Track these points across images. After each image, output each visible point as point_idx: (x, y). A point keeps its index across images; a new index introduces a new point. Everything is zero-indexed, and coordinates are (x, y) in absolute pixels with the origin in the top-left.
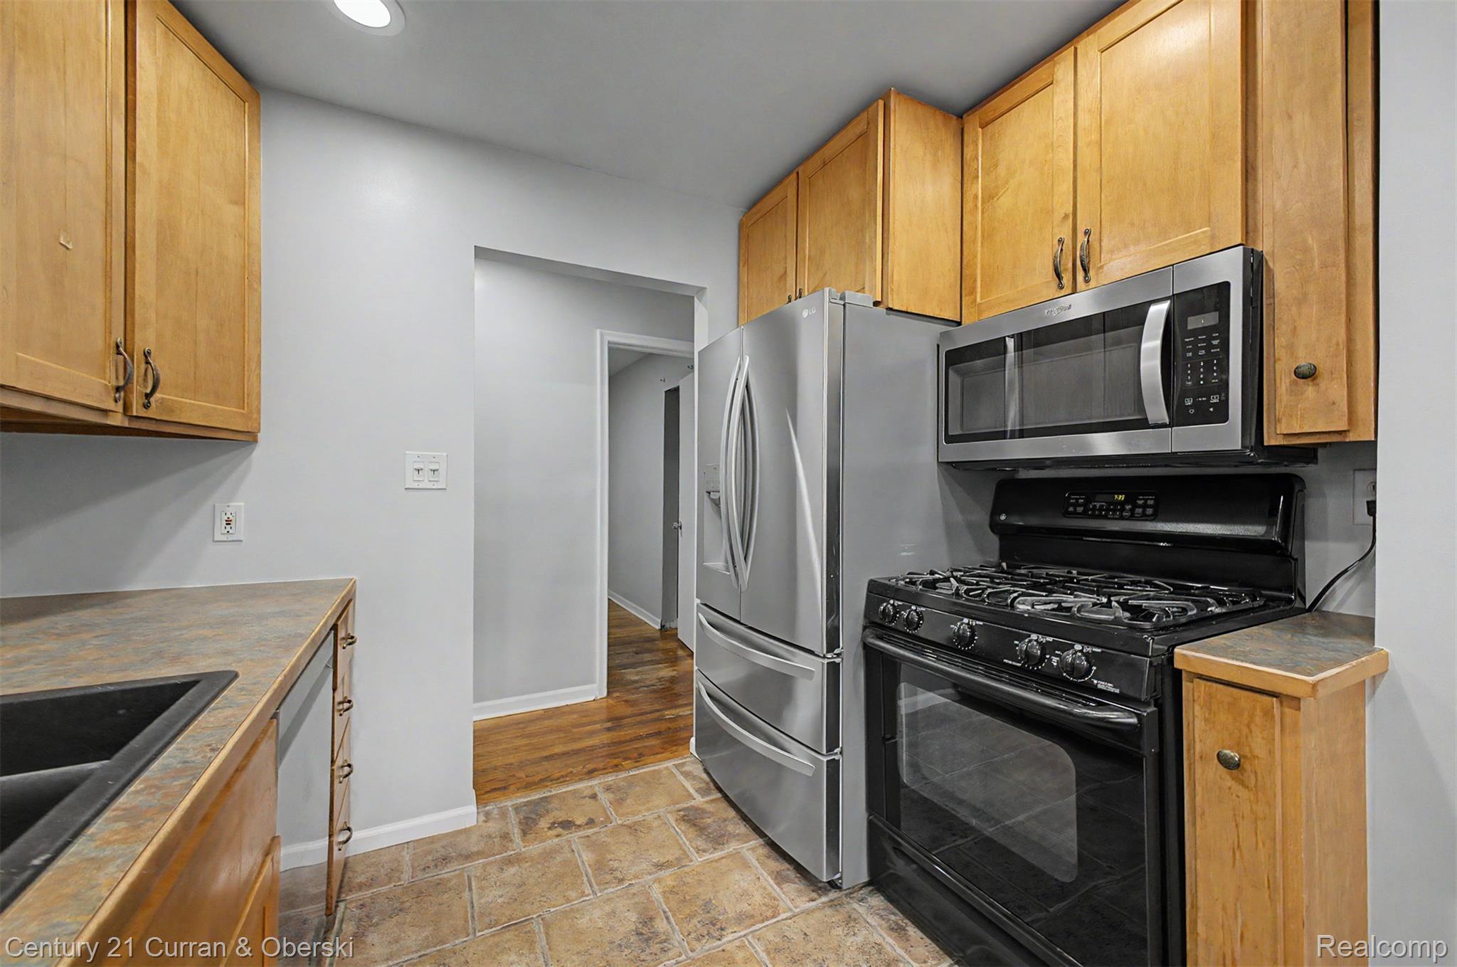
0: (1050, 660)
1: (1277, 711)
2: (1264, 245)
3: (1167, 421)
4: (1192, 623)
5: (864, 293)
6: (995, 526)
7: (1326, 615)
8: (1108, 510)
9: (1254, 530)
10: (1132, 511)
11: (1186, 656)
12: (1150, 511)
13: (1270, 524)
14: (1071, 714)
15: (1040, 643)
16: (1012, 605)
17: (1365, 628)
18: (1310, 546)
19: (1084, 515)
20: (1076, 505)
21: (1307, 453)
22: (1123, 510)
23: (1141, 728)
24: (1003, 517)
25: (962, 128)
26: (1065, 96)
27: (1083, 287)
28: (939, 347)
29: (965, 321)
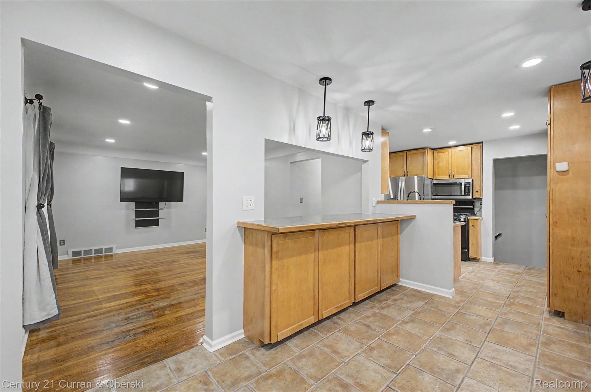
1: (477, 221)
2: (473, 179)
11: (470, 217)
13: (471, 206)
17: (480, 215)
18: (476, 208)
21: (477, 199)
25: (433, 152)
26: (450, 154)
27: (453, 178)
28: (431, 183)
29: (434, 179)
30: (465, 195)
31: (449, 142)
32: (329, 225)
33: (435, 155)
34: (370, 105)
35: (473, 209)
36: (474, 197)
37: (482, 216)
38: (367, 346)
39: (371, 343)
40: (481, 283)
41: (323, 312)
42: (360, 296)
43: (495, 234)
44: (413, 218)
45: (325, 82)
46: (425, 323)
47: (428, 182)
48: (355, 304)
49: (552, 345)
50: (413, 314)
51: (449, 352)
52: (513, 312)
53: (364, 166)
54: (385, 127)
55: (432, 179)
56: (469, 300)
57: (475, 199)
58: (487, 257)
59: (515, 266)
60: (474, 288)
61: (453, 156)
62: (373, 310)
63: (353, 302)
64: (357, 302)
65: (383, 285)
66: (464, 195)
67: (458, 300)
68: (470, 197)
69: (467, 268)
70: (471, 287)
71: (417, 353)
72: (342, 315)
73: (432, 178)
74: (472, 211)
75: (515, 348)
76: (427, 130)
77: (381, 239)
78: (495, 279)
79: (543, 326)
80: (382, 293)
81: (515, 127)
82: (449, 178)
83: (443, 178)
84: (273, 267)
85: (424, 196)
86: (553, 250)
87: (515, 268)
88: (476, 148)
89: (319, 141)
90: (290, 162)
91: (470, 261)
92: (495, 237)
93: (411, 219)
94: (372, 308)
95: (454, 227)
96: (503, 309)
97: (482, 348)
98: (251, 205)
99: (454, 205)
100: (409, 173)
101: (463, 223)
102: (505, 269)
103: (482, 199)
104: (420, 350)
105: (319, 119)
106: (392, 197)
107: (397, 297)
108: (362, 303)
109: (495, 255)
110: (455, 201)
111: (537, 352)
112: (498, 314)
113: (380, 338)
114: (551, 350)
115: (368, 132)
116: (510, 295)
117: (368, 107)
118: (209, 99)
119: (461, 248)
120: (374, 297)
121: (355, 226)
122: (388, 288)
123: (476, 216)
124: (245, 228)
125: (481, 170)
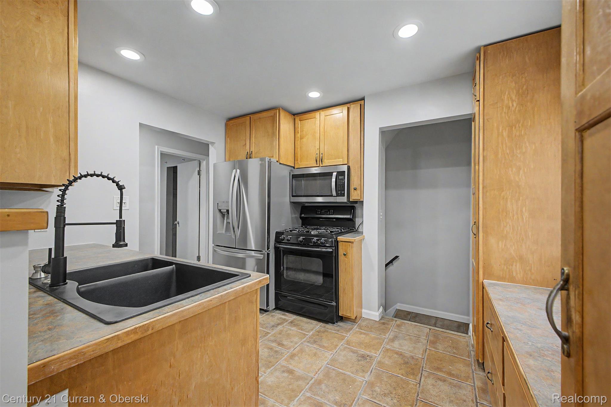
0: (318, 242)
1: (351, 245)
2: (350, 165)
3: (336, 196)
4: (340, 233)
5: (273, 158)
6: (301, 218)
7: (358, 232)
8: (324, 213)
9: (348, 216)
10: (329, 213)
11: (340, 238)
12: (332, 213)
13: (351, 215)
14: (322, 251)
15: (316, 239)
16: (310, 233)
17: (362, 233)
18: (356, 219)
19: (320, 214)
20: (319, 212)
21: (356, 202)
22: (327, 213)
23: (333, 252)
24: (303, 215)
25: (295, 119)
26: (318, 122)
27: (321, 166)
28: (290, 173)
29: (296, 167)
30: (338, 195)
33: (296, 125)
35: (352, 220)
36: (351, 200)
55: (294, 168)
58: (371, 310)
61: (322, 125)
68: (344, 199)
73: (293, 165)
74: (352, 225)
82: (316, 166)
83: (307, 164)
88: (355, 110)
91: (340, 321)
92: (386, 265)
103: (363, 201)
123: (357, 234)
125: (362, 150)
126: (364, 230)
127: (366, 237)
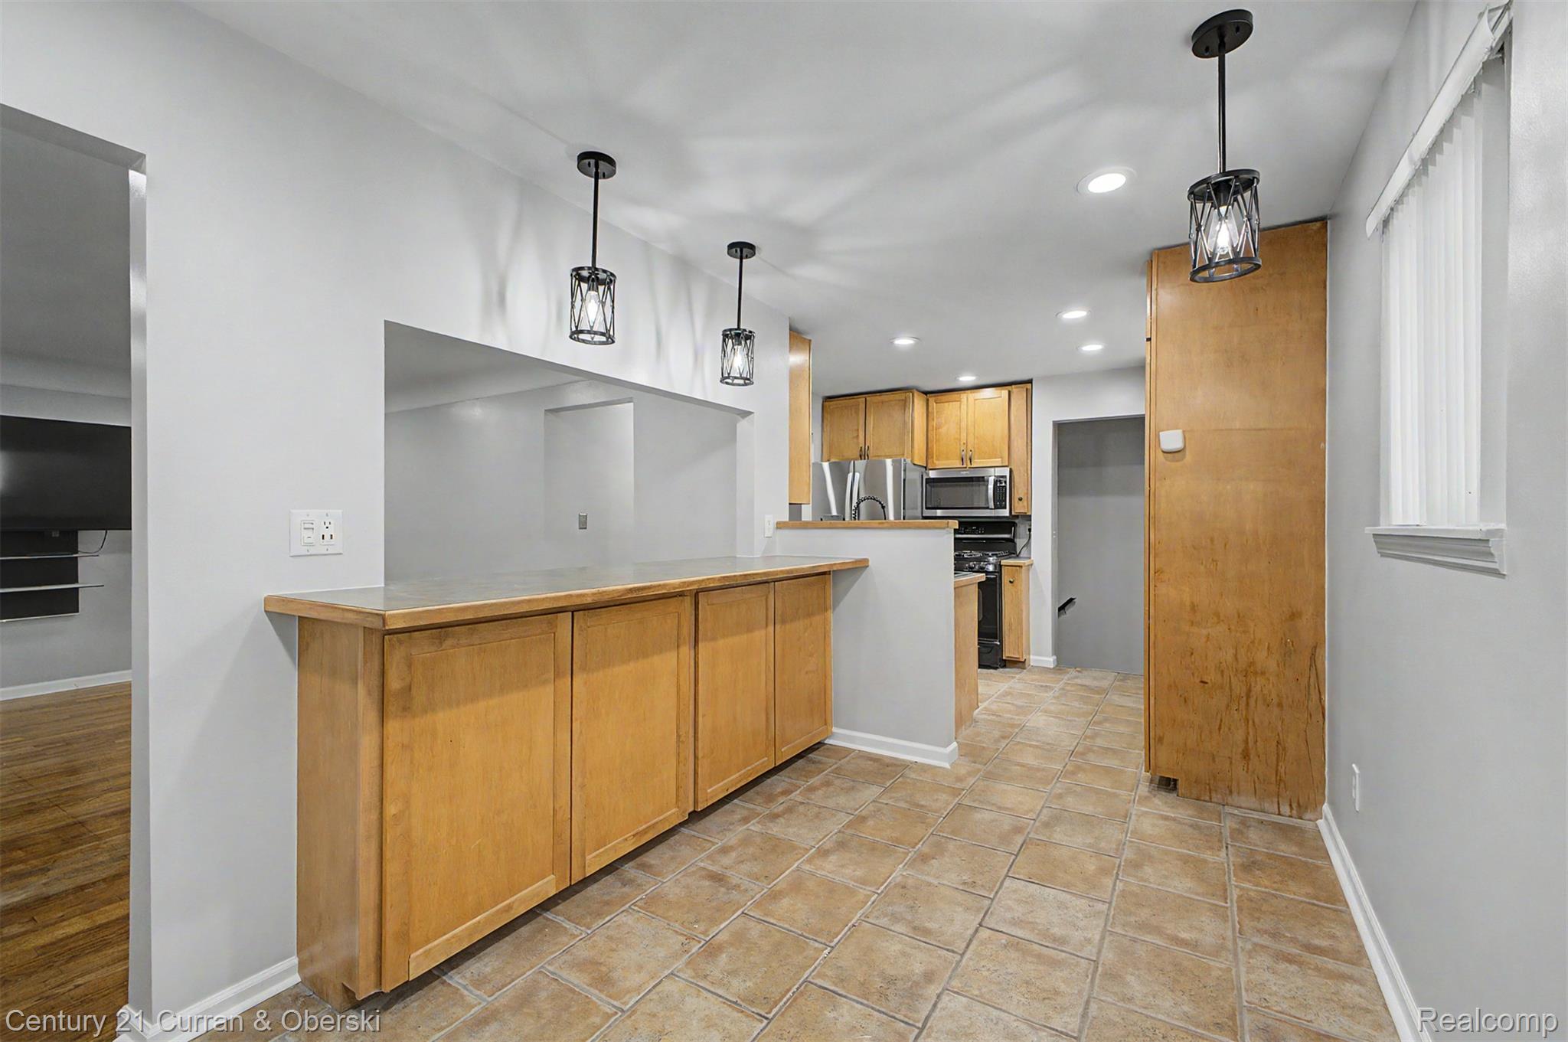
1: (1017, 570)
2: (1013, 467)
4: (1001, 556)
7: (1022, 555)
9: (1008, 536)
11: (1003, 562)
12: (982, 531)
13: (1011, 534)
17: (1028, 556)
18: (1019, 539)
21: (1021, 516)
25: (928, 400)
26: (964, 407)
27: (970, 466)
28: (922, 476)
29: (930, 467)
30: (996, 507)
31: (962, 376)
32: (593, 594)
33: (930, 409)
34: (744, 255)
35: (1012, 541)
36: (1013, 513)
37: (1032, 558)
38: (703, 942)
39: (717, 931)
40: (1019, 722)
41: (588, 857)
42: (714, 791)
43: (1059, 601)
44: (859, 567)
45: (597, 166)
46: (873, 848)
47: (914, 476)
48: (696, 816)
49: (1147, 866)
50: (849, 825)
51: (917, 923)
52: (1079, 789)
53: (743, 425)
54: (800, 327)
55: (926, 468)
56: (989, 769)
57: (1017, 517)
58: (1042, 656)
59: (1097, 673)
60: (1004, 737)
61: (971, 413)
62: (745, 827)
63: (691, 809)
64: (701, 811)
65: (783, 750)
66: (993, 507)
67: (963, 771)
68: (1006, 513)
69: (994, 686)
70: (997, 734)
71: (836, 940)
72: (651, 858)
73: (925, 465)
74: (1010, 548)
75: (1068, 887)
76: (904, 342)
77: (778, 627)
78: (1052, 708)
79: (1133, 817)
80: (781, 773)
81: (1093, 348)
82: (961, 466)
83: (947, 464)
84: (390, 744)
85: (904, 509)
86: (1155, 636)
87: (1095, 678)
88: (1018, 393)
89: (578, 340)
90: (546, 410)
91: (1004, 666)
92: (1059, 607)
93: (856, 568)
94: (746, 820)
95: (955, 588)
96: (1058, 785)
97: (996, 900)
98: (327, 537)
99: (956, 531)
100: (871, 453)
101: (982, 577)
102: (1079, 681)
103: (1030, 516)
104: (843, 933)
105: (577, 274)
106: (834, 513)
107: (814, 781)
108: (720, 810)
109: (1058, 649)
110: (957, 521)
111: (1114, 889)
112: (1044, 799)
113: (746, 912)
114: (1142, 880)
115: (739, 328)
116: (1076, 747)
117: (738, 260)
118: (135, 160)
119: (979, 637)
120: (757, 788)
121: (697, 593)
122: (800, 756)
123: (1021, 558)
124: (299, 617)
125: (1029, 447)
126: (1032, 553)
127: (1035, 562)
